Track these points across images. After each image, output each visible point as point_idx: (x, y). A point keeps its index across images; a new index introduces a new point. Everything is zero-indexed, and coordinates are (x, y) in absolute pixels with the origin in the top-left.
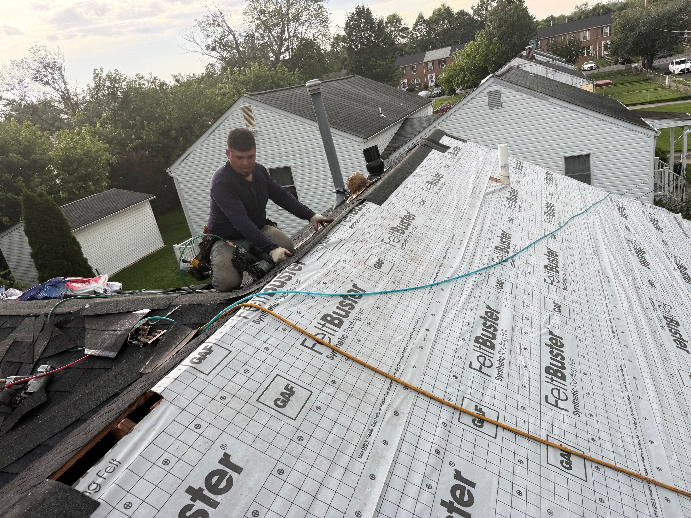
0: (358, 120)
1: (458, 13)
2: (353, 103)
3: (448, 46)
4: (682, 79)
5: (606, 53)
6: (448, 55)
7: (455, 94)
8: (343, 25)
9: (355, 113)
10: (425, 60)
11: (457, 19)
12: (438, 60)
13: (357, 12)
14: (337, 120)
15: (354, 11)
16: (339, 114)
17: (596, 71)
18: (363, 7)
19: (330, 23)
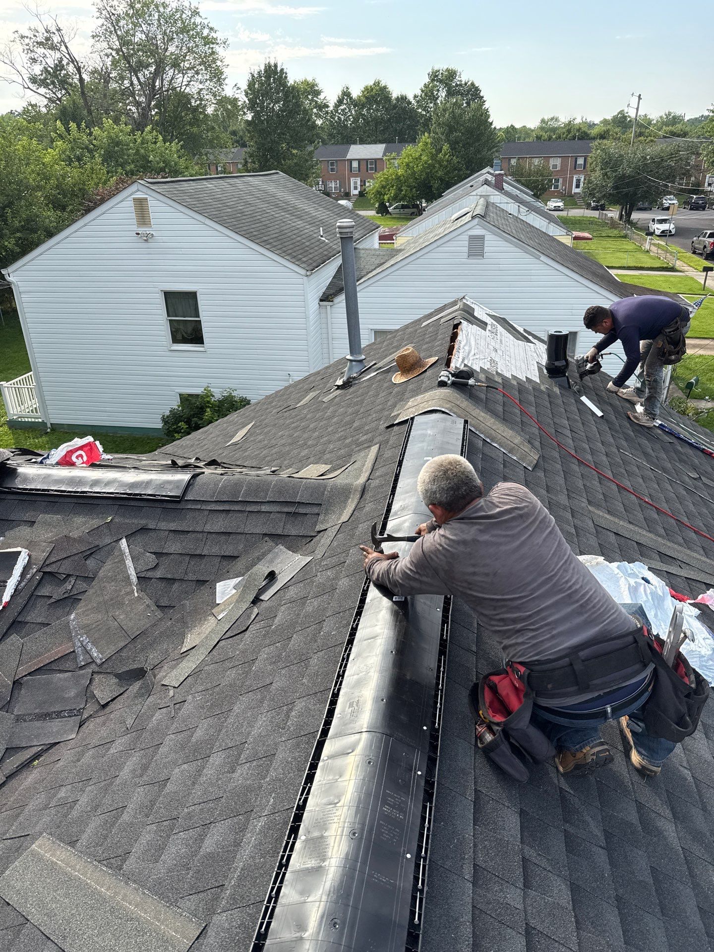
0: (294, 241)
1: (397, 99)
2: (283, 214)
3: (381, 142)
4: (663, 243)
5: (578, 190)
6: (380, 156)
7: (388, 212)
8: (244, 86)
9: (289, 230)
10: (348, 157)
11: (395, 107)
12: (367, 160)
13: (266, 71)
14: (268, 237)
15: (262, 68)
16: (270, 229)
17: (564, 214)
18: (276, 66)
19: (224, 79)
